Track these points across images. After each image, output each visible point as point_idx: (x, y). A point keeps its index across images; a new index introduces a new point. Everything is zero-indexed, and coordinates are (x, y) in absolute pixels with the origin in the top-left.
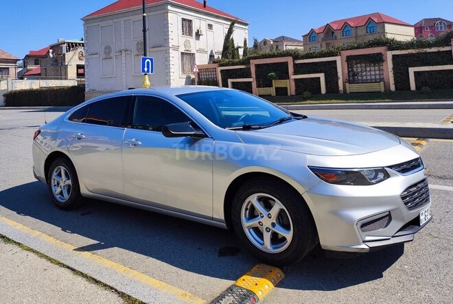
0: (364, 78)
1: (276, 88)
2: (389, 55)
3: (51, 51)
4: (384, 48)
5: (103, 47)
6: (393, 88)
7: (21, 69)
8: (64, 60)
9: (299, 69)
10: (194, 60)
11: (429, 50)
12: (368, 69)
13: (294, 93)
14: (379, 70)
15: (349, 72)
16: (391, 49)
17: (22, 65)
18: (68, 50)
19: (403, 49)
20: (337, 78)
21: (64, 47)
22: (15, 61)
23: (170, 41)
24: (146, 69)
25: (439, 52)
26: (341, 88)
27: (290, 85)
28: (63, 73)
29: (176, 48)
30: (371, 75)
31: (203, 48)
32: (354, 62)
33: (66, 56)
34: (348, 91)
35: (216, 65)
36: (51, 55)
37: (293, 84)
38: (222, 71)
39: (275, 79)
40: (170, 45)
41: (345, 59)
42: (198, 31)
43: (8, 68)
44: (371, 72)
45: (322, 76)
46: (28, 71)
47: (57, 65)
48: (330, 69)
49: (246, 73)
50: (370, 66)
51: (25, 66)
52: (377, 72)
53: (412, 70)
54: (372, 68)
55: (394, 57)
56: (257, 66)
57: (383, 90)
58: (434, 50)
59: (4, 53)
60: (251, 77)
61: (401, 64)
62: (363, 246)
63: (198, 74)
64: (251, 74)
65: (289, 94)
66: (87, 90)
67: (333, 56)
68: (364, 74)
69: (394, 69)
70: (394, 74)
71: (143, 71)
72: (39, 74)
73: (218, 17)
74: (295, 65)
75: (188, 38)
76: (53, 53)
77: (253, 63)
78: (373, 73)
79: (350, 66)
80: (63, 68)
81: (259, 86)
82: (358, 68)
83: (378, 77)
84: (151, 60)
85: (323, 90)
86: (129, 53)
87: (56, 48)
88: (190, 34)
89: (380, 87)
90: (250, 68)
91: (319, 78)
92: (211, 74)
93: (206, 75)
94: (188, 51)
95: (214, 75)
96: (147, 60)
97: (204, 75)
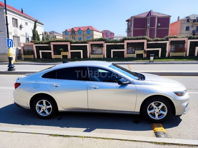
0: (96, 52)
1: (63, 55)
2: (105, 45)
4: (104, 42)
6: (106, 57)
9: (72, 48)
11: (118, 44)
12: (98, 49)
13: (70, 58)
14: (102, 50)
15: (91, 50)
16: (106, 42)
19: (110, 43)
20: (87, 52)
25: (121, 45)
26: (88, 56)
27: (69, 54)
29: (10, 33)
30: (99, 52)
32: (93, 46)
34: (91, 58)
35: (33, 43)
37: (70, 54)
38: (36, 47)
39: (62, 51)
41: (90, 45)
42: (21, 25)
44: (99, 50)
45: (81, 51)
48: (84, 49)
49: (49, 48)
50: (99, 48)
52: (101, 51)
53: (112, 51)
54: (99, 49)
55: (107, 45)
56: (54, 45)
57: (102, 57)
58: (119, 44)
60: (51, 50)
61: (109, 48)
63: (23, 47)
65: (68, 58)
67: (86, 43)
68: (96, 51)
69: (106, 50)
70: (106, 51)
73: (30, 19)
74: (71, 46)
78: (99, 51)
79: (92, 48)
81: (55, 54)
82: (94, 49)
83: (101, 52)
85: (82, 57)
88: (17, 27)
89: (102, 56)
90: (50, 46)
91: (80, 52)
92: (30, 48)
93: (27, 48)
94: (16, 35)
95: (31, 48)
96: (10, 41)
97: (26, 48)
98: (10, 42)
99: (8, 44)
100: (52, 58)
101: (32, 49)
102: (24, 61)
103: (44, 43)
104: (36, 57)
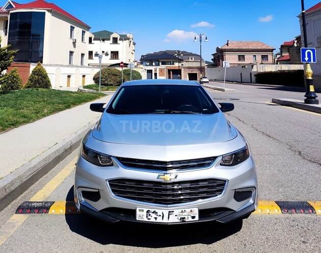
3: (296, 41)
7: (279, 56)
22: (272, 50)
24: (307, 59)
36: (295, 45)
43: (267, 56)
46: (283, 57)
51: (281, 54)
59: (263, 45)
71: (304, 60)
72: (289, 60)
76: (297, 43)
84: (313, 50)
87: (299, 39)
96: (308, 51)
99: (304, 57)
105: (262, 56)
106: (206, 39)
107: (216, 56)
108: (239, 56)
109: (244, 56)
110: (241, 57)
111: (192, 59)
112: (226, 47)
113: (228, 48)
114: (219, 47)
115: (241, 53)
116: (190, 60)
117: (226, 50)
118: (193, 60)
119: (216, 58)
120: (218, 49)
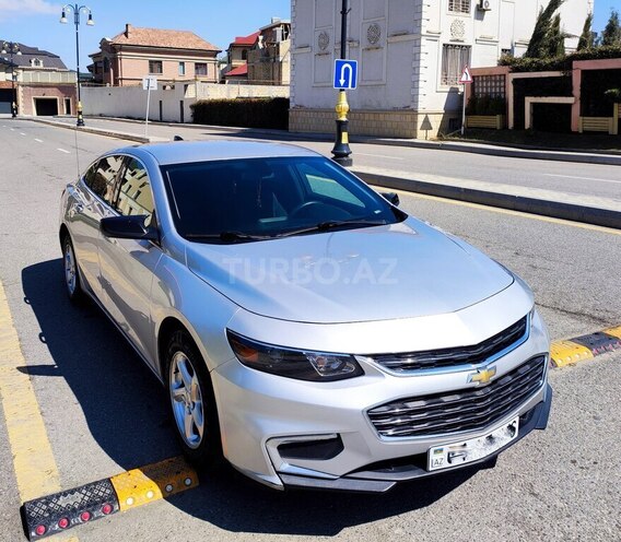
1: (620, 120)
3: (261, 38)
5: (318, 34)
7: (225, 65)
8: (278, 53)
10: (468, 58)
17: (226, 60)
18: (284, 37)
21: (279, 31)
22: (214, 53)
23: (424, 22)
24: (342, 81)
28: (276, 75)
29: (434, 37)
31: (490, 35)
33: (281, 46)
35: (507, 68)
36: (261, 45)
38: (516, 81)
40: (423, 32)
42: (482, 2)
43: (205, 64)
46: (233, 68)
47: (268, 61)
49: (563, 87)
51: (230, 62)
56: (585, 73)
59: (199, 40)
60: (572, 95)
62: (276, 480)
63: (473, 85)
64: (571, 88)
66: (292, 105)
71: (337, 84)
72: (245, 75)
75: (461, 16)
76: (263, 41)
77: (580, 66)
80: (276, 66)
81: (584, 113)
84: (353, 65)
86: (356, 44)
87: (268, 32)
88: (465, 9)
90: (571, 77)
92: (496, 87)
93: (487, 87)
94: (457, 40)
95: (500, 87)
96: (346, 65)
97: (482, 87)
98: (347, 69)
99: (338, 77)
100: (574, 128)
101: (502, 89)
102: (464, 136)
103: (547, 65)
104: (511, 124)
105: (196, 64)
106: (90, 18)
107: (98, 59)
108: (150, 61)
109: (161, 62)
110: (155, 66)
111: (37, 63)
112: (124, 41)
113: (127, 42)
114: (108, 39)
115: (155, 55)
116: (33, 66)
117: (122, 48)
118: (41, 66)
119: (98, 65)
120: (104, 44)
